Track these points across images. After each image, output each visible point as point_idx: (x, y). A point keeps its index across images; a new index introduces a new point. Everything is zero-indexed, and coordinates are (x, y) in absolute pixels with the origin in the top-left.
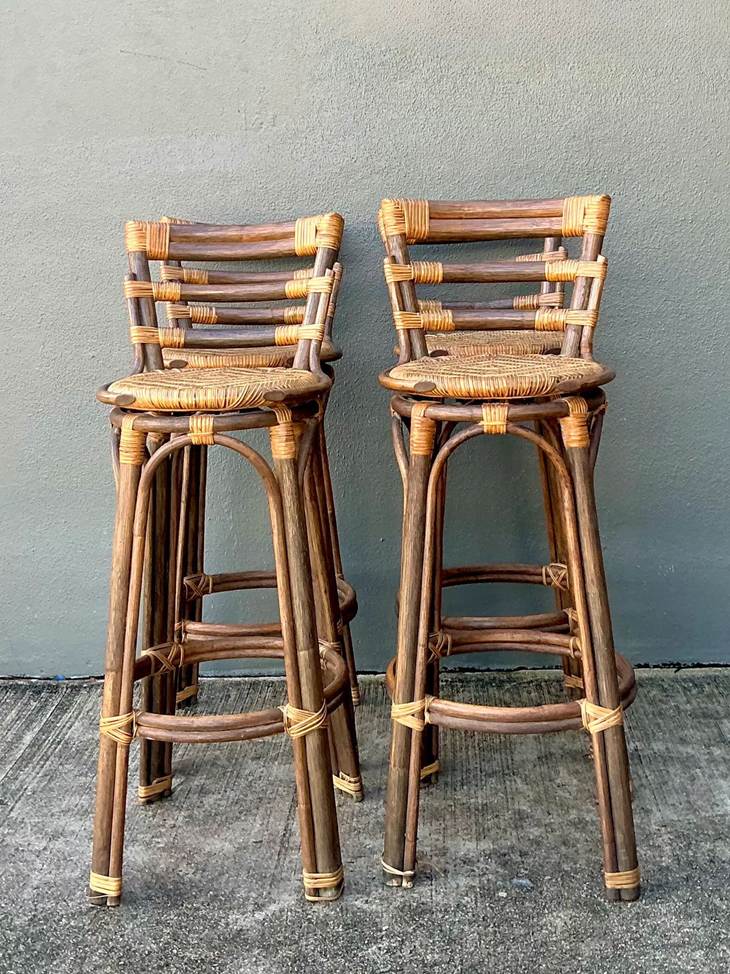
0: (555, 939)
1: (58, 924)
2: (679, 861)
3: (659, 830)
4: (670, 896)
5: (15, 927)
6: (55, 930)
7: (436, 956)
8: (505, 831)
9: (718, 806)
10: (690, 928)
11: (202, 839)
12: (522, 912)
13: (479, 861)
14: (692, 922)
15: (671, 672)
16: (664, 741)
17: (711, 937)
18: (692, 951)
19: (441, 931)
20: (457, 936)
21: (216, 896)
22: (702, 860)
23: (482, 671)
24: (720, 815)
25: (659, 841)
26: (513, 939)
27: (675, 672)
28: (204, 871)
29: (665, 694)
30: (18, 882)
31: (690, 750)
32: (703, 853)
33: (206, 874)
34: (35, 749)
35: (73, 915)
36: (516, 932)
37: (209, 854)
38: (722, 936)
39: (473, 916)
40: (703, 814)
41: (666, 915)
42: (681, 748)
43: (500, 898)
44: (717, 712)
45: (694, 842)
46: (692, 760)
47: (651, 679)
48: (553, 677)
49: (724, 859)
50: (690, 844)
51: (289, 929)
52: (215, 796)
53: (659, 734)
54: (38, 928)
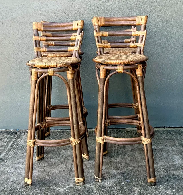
1: (17, 190)
2: (165, 175)
3: (160, 168)
4: (163, 184)
5: (7, 191)
6: (16, 192)
8: (123, 168)
9: (174, 162)
11: (51, 169)
12: (128, 188)
13: (117, 175)
14: (169, 191)
15: (163, 129)
16: (161, 146)
19: (108, 193)
21: (55, 184)
22: (171, 175)
23: (118, 128)
24: (175, 164)
25: (160, 171)
28: (52, 177)
29: (161, 134)
30: (8, 180)
31: (167, 148)
33: (52, 178)
34: (12, 147)
35: (21, 188)
37: (53, 173)
39: (116, 189)
40: (171, 164)
41: (162, 189)
42: (165, 148)
43: (122, 184)
44: (174, 139)
46: (168, 150)
47: (158, 130)
48: (134, 130)
49: (176, 175)
50: (168, 171)
51: (72, 192)
52: (54, 159)
53: (160, 144)
54: (12, 191)
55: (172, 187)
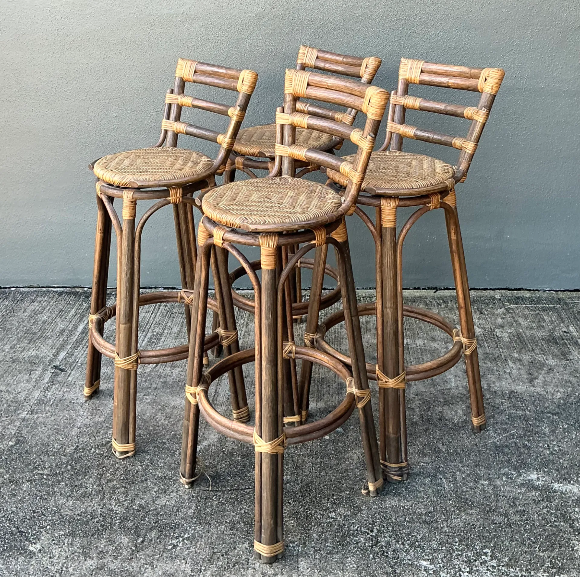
0: (352, 467)
1: (89, 452)
2: (423, 418)
3: (414, 398)
4: (415, 441)
5: (67, 453)
6: (88, 456)
7: (289, 477)
8: (332, 396)
9: (447, 382)
10: (424, 463)
11: (171, 397)
12: (336, 449)
13: (316, 415)
14: (426, 459)
15: (431, 293)
16: (423, 338)
17: (435, 469)
18: (424, 478)
19: (293, 461)
20: (301, 464)
21: (175, 435)
22: (435, 417)
23: (329, 290)
24: (448, 389)
25: (413, 406)
26: (330, 467)
27: (435, 292)
28: (170, 418)
29: (427, 307)
30: (70, 424)
31: (436, 346)
32: (436, 414)
33: (171, 420)
34: (84, 335)
35: (98, 446)
36: (332, 462)
37: (174, 408)
38: (441, 469)
39: (311, 451)
40: (439, 387)
41: (412, 453)
42: (432, 344)
43: (326, 440)
44: (454, 320)
45: (432, 406)
46: (436, 352)
47: (420, 297)
48: (367, 295)
49: (447, 418)
50: (430, 407)
51: (212, 458)
52: (179, 369)
53: (421, 335)
54: (79, 454)
55: (435, 449)
